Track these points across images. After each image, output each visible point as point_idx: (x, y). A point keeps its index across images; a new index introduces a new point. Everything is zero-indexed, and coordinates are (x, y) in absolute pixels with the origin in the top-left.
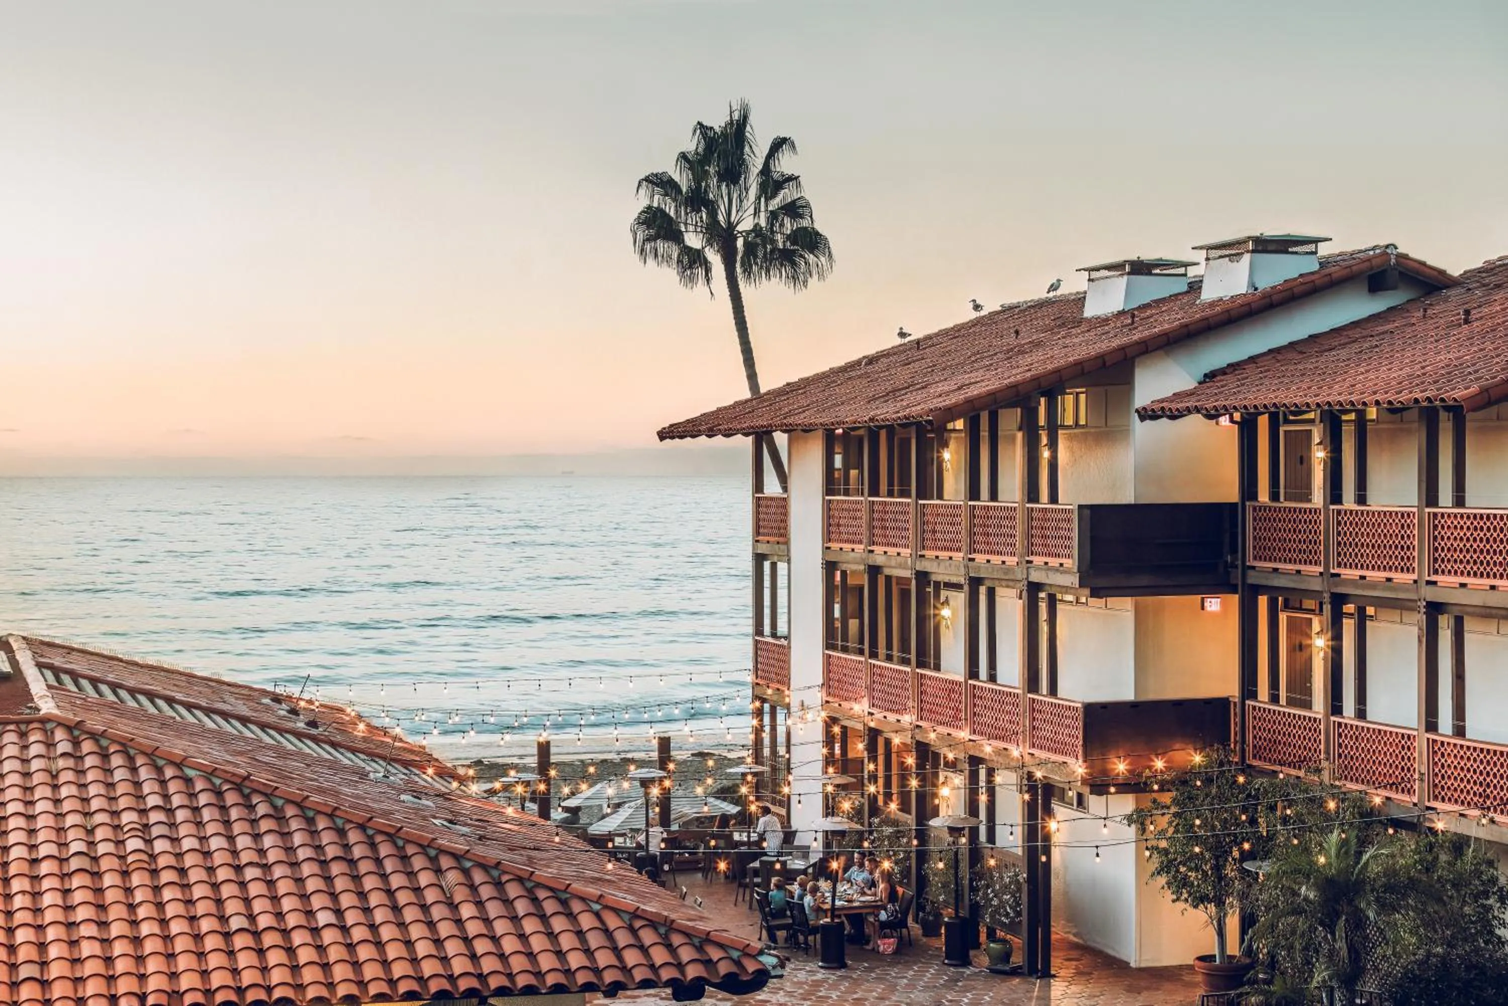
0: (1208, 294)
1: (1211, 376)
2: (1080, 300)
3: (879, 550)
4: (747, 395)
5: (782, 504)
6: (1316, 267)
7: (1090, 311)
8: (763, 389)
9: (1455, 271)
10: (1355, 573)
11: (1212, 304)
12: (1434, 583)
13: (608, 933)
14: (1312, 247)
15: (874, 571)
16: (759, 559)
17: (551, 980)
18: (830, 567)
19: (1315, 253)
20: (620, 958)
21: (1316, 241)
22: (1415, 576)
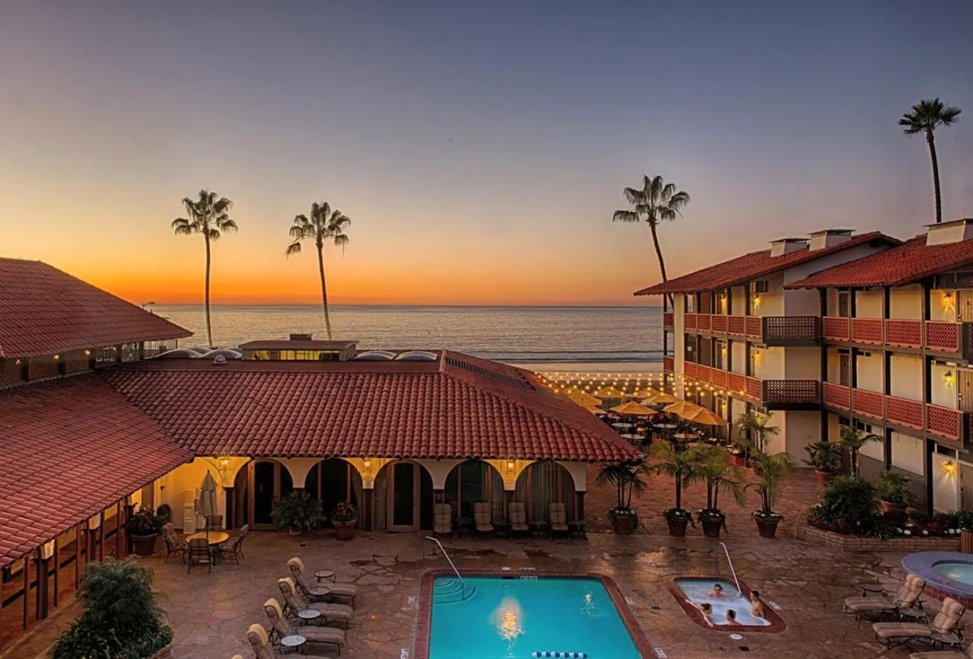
0: (811, 249)
1: (811, 276)
2: (769, 252)
3: (701, 330)
4: (662, 281)
5: (671, 316)
6: (850, 239)
7: (772, 255)
8: (668, 279)
9: (903, 240)
10: (860, 341)
11: (813, 252)
12: (888, 345)
13: (591, 444)
14: (848, 233)
15: (700, 337)
16: (666, 332)
17: (572, 457)
18: (686, 335)
19: (850, 235)
20: (595, 452)
21: (851, 231)
22: (881, 342)
